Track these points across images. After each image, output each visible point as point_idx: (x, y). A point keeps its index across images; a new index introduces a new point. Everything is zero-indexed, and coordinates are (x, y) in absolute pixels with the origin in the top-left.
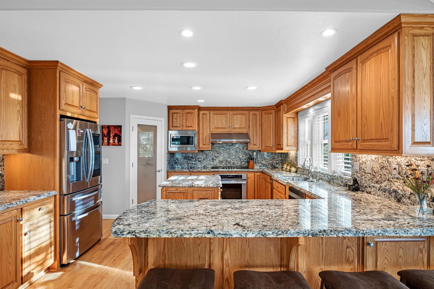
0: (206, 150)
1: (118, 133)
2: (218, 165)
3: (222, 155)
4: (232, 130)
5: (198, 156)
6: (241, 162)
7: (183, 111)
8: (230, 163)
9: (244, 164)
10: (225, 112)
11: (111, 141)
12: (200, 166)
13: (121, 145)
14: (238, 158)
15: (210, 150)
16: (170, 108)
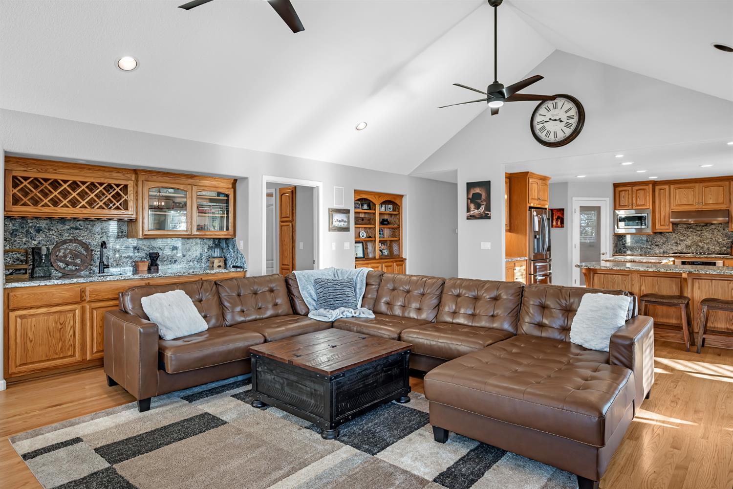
0: (667, 232)
1: (560, 215)
2: (684, 250)
3: (690, 238)
4: (703, 207)
5: (655, 240)
6: (721, 248)
7: (632, 189)
8: (702, 248)
9: (725, 250)
10: (691, 185)
11: (554, 223)
12: (658, 251)
13: (563, 227)
14: (716, 242)
15: (671, 232)
16: (616, 186)
